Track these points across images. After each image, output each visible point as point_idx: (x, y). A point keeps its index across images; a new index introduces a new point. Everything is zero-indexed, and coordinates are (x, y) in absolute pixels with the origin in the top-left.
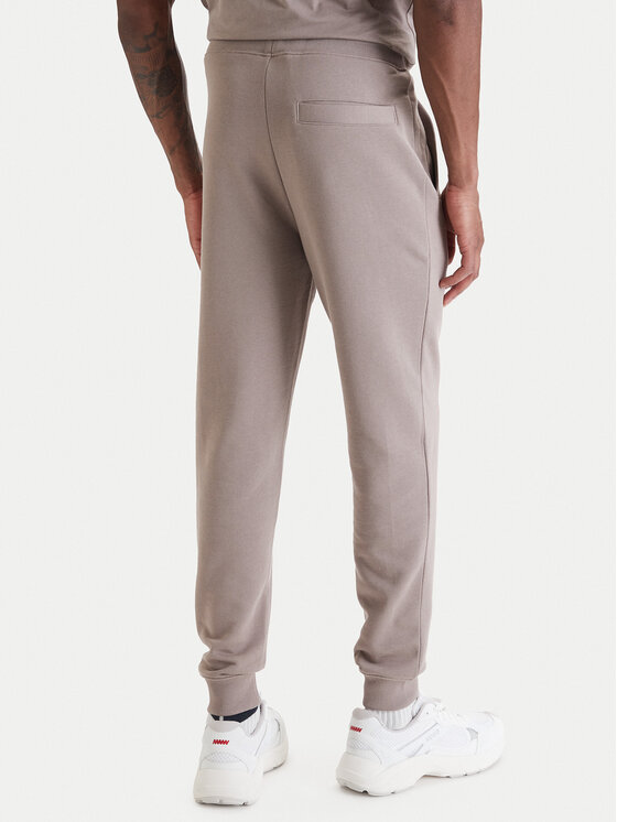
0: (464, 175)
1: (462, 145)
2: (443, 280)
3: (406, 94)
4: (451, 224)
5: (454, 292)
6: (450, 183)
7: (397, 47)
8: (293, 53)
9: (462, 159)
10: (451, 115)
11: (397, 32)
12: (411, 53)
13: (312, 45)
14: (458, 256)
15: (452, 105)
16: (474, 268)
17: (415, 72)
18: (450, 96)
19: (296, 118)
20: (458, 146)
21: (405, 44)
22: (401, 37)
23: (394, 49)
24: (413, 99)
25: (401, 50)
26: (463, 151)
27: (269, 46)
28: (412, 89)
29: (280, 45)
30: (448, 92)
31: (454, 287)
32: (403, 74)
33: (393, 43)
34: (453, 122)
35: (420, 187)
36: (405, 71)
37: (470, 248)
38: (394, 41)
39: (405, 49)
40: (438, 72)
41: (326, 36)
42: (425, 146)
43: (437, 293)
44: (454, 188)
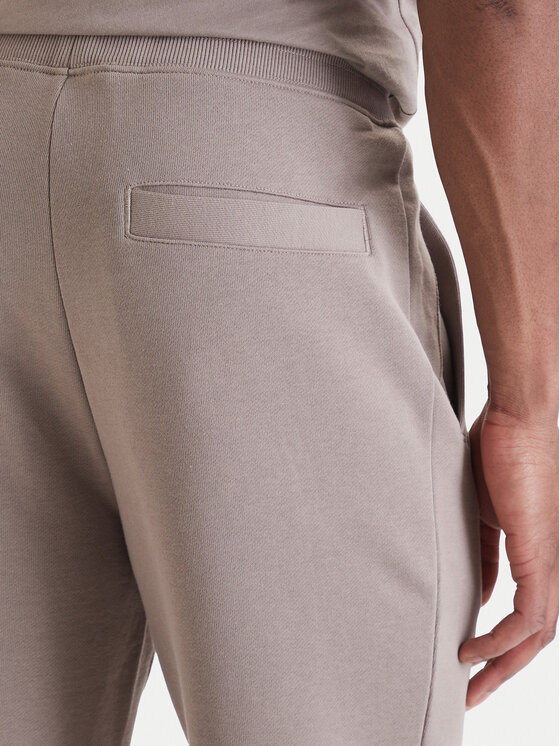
0: (527, 386)
1: (525, 313)
2: (468, 645)
3: (394, 182)
4: (489, 502)
5: (495, 676)
6: (493, 405)
7: (375, 67)
8: (122, 67)
9: (523, 347)
10: (502, 239)
11: (373, 31)
12: (406, 85)
13: (167, 50)
14: (505, 586)
15: (505, 212)
16: (544, 616)
17: (416, 134)
18: (501, 192)
19: (124, 225)
20: (517, 314)
21: (394, 63)
22: (385, 44)
23: (367, 71)
24: (410, 196)
25: (383, 74)
26: (527, 328)
27: (64, 49)
28: (408, 171)
29: (92, 49)
30: (496, 181)
31: (493, 664)
32: (388, 133)
33: (365, 58)
34: (506, 255)
35: (422, 412)
36: (390, 126)
37: (536, 568)
38: (367, 52)
39: (393, 73)
40: (474, 130)
41: (203, 30)
42: (434, 311)
43: (455, 675)
44: (500, 417)
